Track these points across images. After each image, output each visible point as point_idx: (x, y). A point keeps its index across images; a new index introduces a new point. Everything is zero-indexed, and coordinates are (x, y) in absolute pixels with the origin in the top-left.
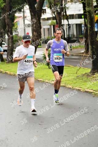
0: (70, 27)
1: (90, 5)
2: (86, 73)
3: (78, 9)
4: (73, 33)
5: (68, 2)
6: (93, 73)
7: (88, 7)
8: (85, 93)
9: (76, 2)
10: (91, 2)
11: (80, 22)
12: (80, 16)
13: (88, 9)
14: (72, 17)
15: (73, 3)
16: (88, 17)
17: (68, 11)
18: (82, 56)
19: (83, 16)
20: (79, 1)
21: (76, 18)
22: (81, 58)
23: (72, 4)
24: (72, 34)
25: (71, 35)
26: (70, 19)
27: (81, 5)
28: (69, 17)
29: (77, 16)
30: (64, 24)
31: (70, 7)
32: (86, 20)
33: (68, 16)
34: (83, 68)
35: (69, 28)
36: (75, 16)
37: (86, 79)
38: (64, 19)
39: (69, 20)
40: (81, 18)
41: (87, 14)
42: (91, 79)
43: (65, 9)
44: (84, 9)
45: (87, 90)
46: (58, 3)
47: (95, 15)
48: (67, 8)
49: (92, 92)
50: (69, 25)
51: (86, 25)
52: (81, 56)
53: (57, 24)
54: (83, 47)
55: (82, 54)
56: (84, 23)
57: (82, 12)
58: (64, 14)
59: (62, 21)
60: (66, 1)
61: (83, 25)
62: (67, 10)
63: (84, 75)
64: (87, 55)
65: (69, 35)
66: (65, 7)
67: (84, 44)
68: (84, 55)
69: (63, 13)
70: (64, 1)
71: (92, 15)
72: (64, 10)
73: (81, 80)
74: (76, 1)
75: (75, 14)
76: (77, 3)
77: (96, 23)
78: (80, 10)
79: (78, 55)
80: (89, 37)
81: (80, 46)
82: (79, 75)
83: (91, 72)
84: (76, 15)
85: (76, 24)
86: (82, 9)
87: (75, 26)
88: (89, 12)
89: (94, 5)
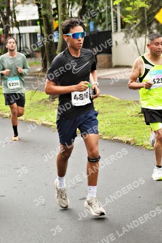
0: (22, 37)
1: (47, 7)
2: (43, 100)
3: (32, 13)
4: (26, 45)
5: (19, 3)
6: (52, 99)
7: (44, 10)
8: (43, 127)
9: (29, 4)
10: (47, 3)
11: (35, 30)
12: (34, 23)
13: (44, 12)
14: (24, 23)
15: (25, 5)
16: (44, 23)
17: (18, 15)
18: (38, 75)
19: (38, 23)
20: (33, 3)
21: (29, 25)
22: (36, 79)
23: (23, 6)
24: (24, 46)
25: (23, 48)
26: (21, 26)
27: (36, 8)
28: (20, 24)
29: (31, 22)
30: (14, 33)
31: (20, 11)
32: (43, 28)
33: (18, 23)
34: (39, 92)
35: (20, 38)
36: (27, 22)
37: (44, 107)
38: (13, 27)
39: (20, 28)
40: (36, 25)
41: (43, 18)
42: (51, 106)
43: (15, 13)
44: (40, 13)
45: (44, 123)
46: (4, 6)
47: (54, 21)
48: (17, 12)
49: (51, 126)
50: (20, 34)
51: (42, 35)
52: (35, 75)
53: (4, 33)
54: (39, 64)
55: (37, 74)
56: (40, 32)
57: (37, 17)
58: (14, 19)
59: (11, 29)
60: (15, 2)
61: (39, 35)
62: (16, 15)
63: (40, 102)
64: (44, 75)
65: (20, 48)
66: (14, 10)
67: (41, 59)
68: (40, 74)
69: (12, 19)
70: (13, 2)
71: (50, 21)
72: (13, 14)
73: (37, 109)
74: (28, 2)
75: (27, 20)
76: (31, 5)
77: (55, 31)
78: (34, 15)
79: (33, 74)
80: (46, 51)
81: (35, 62)
82: (34, 101)
83: (50, 98)
84: (29, 21)
85: (30, 34)
86: (38, 12)
87: (28, 36)
88: (45, 16)
89: (53, 8)
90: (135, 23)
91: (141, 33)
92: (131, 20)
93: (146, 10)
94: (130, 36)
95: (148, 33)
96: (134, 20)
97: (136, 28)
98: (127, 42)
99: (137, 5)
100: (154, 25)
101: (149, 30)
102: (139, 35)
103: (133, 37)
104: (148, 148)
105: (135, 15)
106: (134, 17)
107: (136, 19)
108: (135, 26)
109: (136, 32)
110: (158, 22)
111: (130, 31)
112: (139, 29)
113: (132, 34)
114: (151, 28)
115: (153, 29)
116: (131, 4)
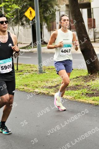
90: (13, 18)
91: (16, 23)
92: (10, 16)
93: (19, 10)
94: (10, 25)
95: (20, 23)
96: (12, 16)
97: (13, 21)
98: (9, 29)
99: (13, 7)
100: (24, 19)
101: (21, 21)
102: (15, 24)
103: (11, 26)
104: (21, 90)
105: (13, 13)
106: (12, 14)
107: (13, 15)
108: (13, 19)
109: (14, 23)
110: (26, 17)
111: (10, 23)
112: (15, 21)
113: (11, 24)
114: (22, 21)
115: (23, 21)
116: (10, 6)
